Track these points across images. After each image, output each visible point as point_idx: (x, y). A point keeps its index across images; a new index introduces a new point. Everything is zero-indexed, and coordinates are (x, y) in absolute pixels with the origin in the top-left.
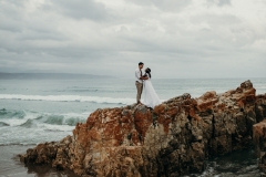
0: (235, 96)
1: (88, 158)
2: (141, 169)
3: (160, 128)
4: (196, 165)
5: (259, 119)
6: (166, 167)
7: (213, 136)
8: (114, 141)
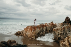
0: (50, 24)
1: (26, 33)
2: (35, 35)
3: (38, 29)
4: (44, 35)
5: (54, 28)
6: (39, 35)
7: (46, 30)
8: (31, 31)
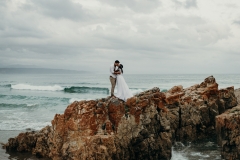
0: (200, 90)
1: (65, 146)
2: (114, 156)
3: (131, 119)
5: (221, 111)
6: (137, 154)
7: (180, 126)
8: (89, 131)
